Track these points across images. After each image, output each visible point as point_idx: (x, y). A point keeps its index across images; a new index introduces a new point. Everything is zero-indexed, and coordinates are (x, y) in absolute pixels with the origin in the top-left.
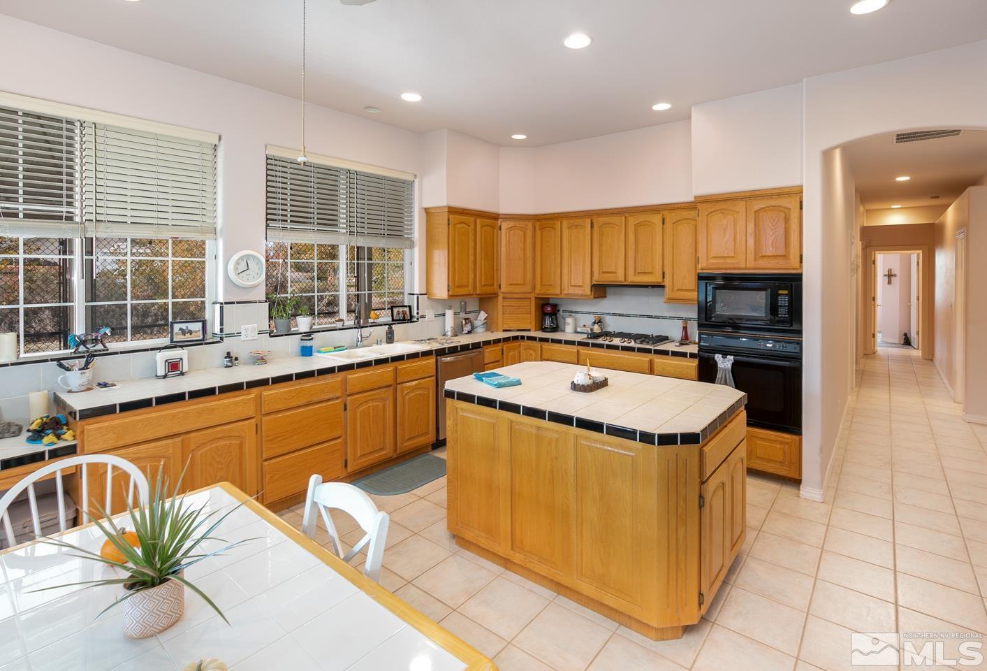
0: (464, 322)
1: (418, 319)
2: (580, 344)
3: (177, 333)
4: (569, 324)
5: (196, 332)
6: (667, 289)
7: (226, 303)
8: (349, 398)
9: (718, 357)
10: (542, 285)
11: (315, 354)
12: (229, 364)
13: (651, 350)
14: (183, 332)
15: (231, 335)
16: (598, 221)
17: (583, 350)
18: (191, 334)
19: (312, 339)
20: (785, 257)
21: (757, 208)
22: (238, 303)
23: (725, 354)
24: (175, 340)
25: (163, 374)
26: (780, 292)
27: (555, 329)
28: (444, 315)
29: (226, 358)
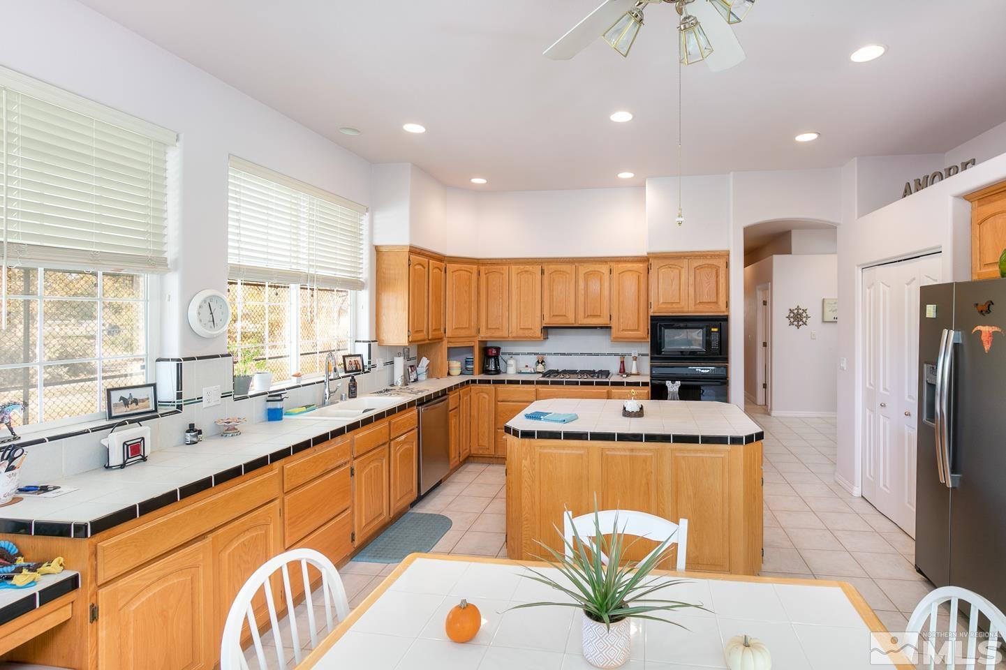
0: (410, 370)
1: (369, 369)
2: (539, 383)
3: (116, 405)
4: (512, 365)
5: (143, 401)
6: (613, 330)
7: (185, 359)
8: (356, 462)
9: (668, 383)
10: (487, 328)
11: (284, 417)
12: (195, 439)
13: (608, 382)
14: (126, 402)
15: (191, 402)
16: (549, 269)
17: (541, 388)
18: (137, 404)
19: (282, 400)
20: (716, 303)
21: (696, 265)
22: (199, 358)
23: (673, 381)
24: (113, 415)
25: (121, 462)
26: (713, 330)
27: (497, 372)
28: (392, 363)
29: (188, 432)
